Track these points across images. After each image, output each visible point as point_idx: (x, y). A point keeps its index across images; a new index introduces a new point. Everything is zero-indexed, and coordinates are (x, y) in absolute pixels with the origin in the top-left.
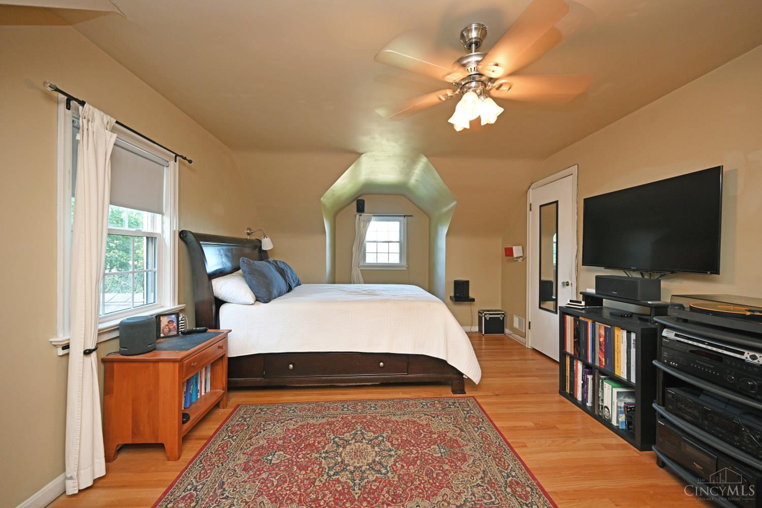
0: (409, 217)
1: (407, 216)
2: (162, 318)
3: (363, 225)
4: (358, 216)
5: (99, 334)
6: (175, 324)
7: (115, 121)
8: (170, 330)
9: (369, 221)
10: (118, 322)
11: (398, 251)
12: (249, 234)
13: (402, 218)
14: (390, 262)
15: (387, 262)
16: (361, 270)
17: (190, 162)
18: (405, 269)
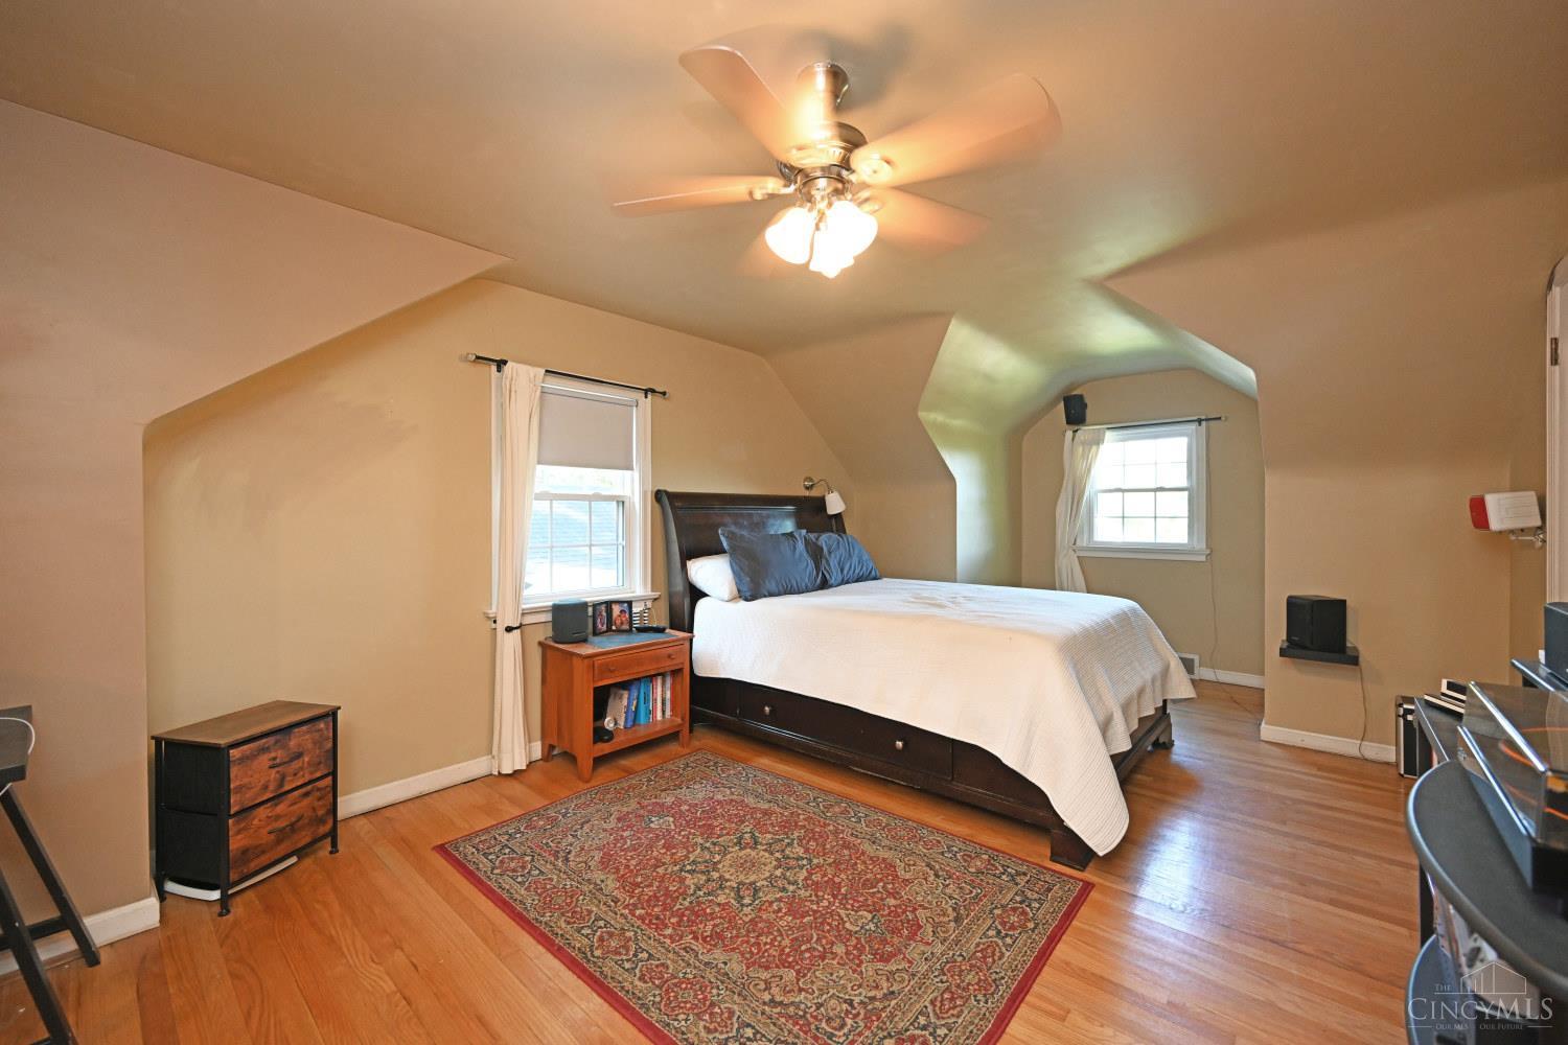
0: (1212, 423)
1: (1207, 420)
2: (614, 606)
3: (1083, 455)
4: (1069, 434)
5: (523, 614)
6: (627, 616)
7: (542, 371)
8: (622, 623)
9: (1098, 441)
10: (551, 604)
11: (1185, 511)
12: (807, 488)
13: (1193, 427)
14: (1159, 541)
15: (1152, 541)
16: (1078, 557)
17: (664, 393)
18: (1203, 558)
